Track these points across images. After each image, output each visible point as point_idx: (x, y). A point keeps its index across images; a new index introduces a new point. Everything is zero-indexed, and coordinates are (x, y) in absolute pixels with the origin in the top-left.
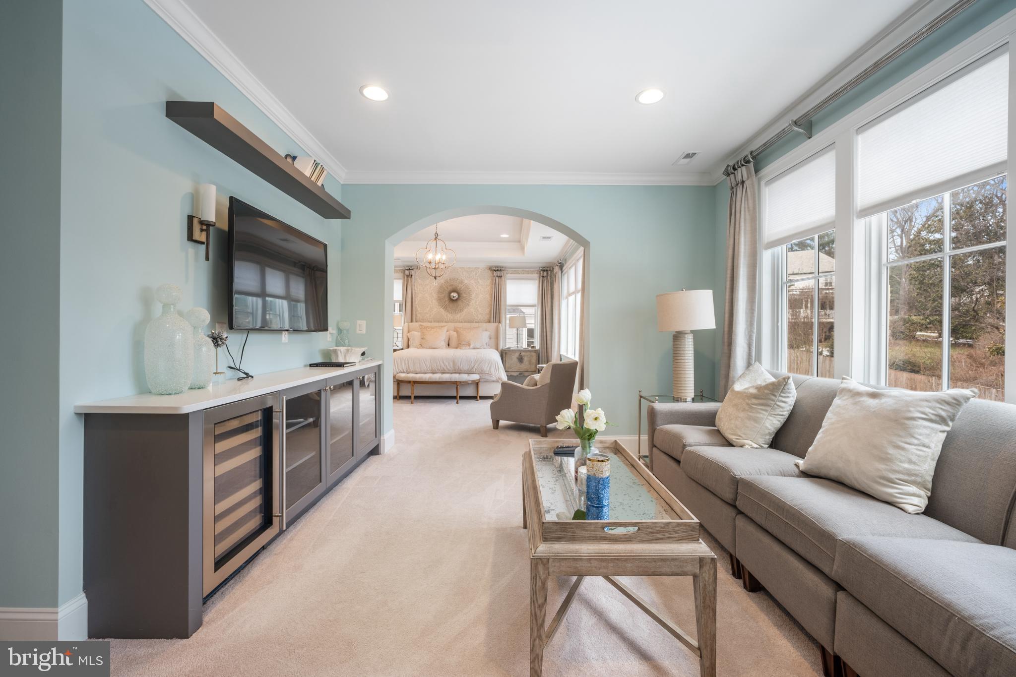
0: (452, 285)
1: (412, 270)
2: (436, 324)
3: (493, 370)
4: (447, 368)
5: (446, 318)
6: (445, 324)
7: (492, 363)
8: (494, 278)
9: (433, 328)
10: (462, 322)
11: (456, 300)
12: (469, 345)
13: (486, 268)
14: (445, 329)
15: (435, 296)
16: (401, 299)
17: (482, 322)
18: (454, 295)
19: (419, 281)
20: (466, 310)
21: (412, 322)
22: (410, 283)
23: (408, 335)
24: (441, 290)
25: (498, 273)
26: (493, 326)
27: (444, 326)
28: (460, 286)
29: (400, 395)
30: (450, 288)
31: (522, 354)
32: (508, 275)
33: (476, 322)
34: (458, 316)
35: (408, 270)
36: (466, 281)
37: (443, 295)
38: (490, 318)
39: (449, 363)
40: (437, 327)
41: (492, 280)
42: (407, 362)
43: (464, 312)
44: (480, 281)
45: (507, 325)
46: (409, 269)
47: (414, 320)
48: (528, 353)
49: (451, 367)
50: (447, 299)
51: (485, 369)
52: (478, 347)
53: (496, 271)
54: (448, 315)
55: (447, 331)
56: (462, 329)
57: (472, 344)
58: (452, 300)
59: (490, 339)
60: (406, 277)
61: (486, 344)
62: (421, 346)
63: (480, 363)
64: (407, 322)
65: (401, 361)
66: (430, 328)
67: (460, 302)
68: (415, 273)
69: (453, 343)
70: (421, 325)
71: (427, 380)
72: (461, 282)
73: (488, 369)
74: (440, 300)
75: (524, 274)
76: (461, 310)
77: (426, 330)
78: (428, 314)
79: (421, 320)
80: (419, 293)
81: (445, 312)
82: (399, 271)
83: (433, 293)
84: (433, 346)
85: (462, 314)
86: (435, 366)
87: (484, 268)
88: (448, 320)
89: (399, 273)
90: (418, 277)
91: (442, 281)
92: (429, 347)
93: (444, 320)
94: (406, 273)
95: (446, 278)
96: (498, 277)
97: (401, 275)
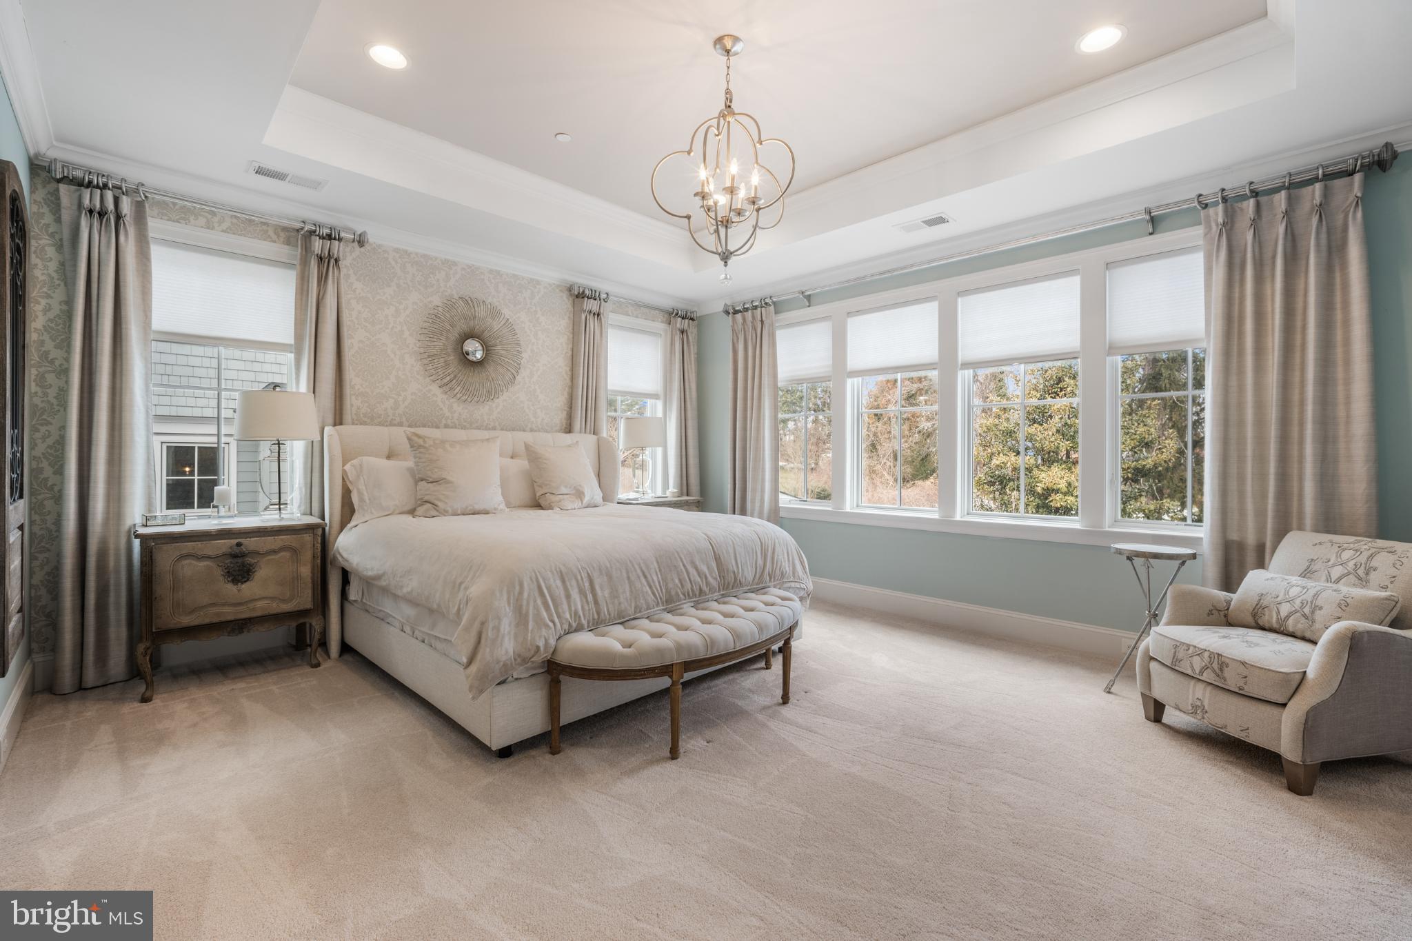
0: (468, 317)
1: (341, 241)
4: (707, 583)
5: (448, 414)
8: (583, 317)
11: (480, 363)
13: (558, 286)
15: (412, 342)
18: (474, 347)
20: (505, 396)
24: (434, 324)
25: (593, 306)
26: (586, 439)
28: (490, 322)
30: (462, 326)
32: (613, 315)
34: (483, 411)
35: (322, 238)
36: (506, 312)
37: (440, 344)
38: (570, 419)
39: (709, 568)
41: (576, 320)
42: (587, 584)
43: (502, 398)
44: (543, 319)
46: (329, 237)
47: (347, 416)
50: (451, 358)
53: (588, 298)
54: (455, 406)
58: (467, 363)
60: (314, 264)
64: (331, 424)
65: (563, 582)
67: (490, 372)
68: (351, 256)
70: (417, 435)
72: (495, 313)
74: (429, 357)
75: (637, 317)
76: (492, 394)
78: (391, 401)
79: (366, 420)
80: (357, 326)
81: (445, 397)
82: (278, 236)
83: (407, 333)
84: (478, 507)
85: (494, 405)
86: (677, 581)
87: (554, 284)
88: (456, 422)
89: (275, 242)
90: (351, 272)
91: (437, 301)
92: (459, 512)
93: (444, 422)
94: (315, 249)
95: (449, 291)
96: (592, 315)
97: (286, 252)
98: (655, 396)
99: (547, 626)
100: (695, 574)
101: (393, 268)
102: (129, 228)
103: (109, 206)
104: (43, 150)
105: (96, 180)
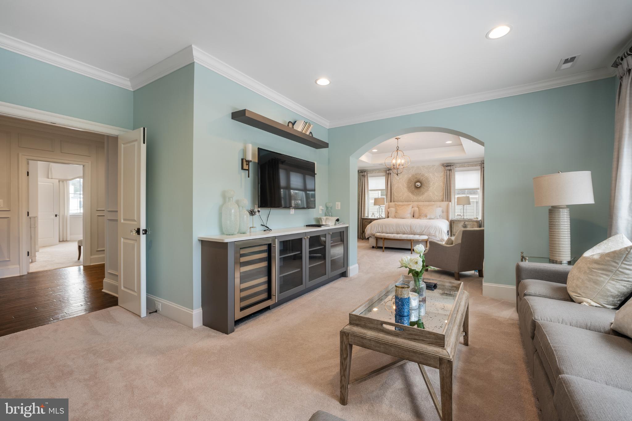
0: (416, 178)
1: (391, 170)
2: (406, 203)
3: (437, 234)
4: (406, 231)
5: (412, 198)
6: (411, 203)
8: (446, 171)
9: (402, 206)
10: (423, 202)
11: (419, 187)
12: (426, 216)
13: (440, 165)
14: (411, 207)
15: (405, 185)
16: (385, 188)
17: (437, 201)
18: (419, 184)
19: (396, 176)
20: (426, 194)
21: (391, 202)
22: (389, 179)
23: (388, 210)
24: (409, 181)
25: (449, 168)
26: (445, 203)
27: (410, 204)
28: (422, 178)
29: (378, 246)
30: (415, 180)
31: (466, 223)
32: (456, 169)
33: (433, 201)
34: (421, 198)
35: (388, 170)
36: (426, 175)
37: (411, 185)
38: (443, 198)
39: (408, 228)
40: (405, 205)
41: (445, 172)
43: (425, 195)
44: (436, 174)
45: (456, 204)
46: (389, 170)
47: (392, 201)
48: (471, 223)
49: (408, 231)
50: (413, 187)
52: (433, 218)
53: (447, 166)
54: (414, 197)
55: (412, 208)
56: (421, 206)
57: (428, 216)
58: (417, 188)
59: (443, 212)
60: (387, 175)
61: (440, 216)
62: (395, 217)
63: (429, 228)
64: (388, 202)
65: (378, 226)
66: (401, 206)
67: (422, 189)
68: (393, 172)
69: (416, 215)
70: (395, 204)
71: (392, 238)
72: (423, 175)
74: (409, 188)
75: (469, 167)
76: (423, 194)
77: (399, 207)
78: (401, 197)
79: (397, 201)
80: (396, 184)
81: (412, 195)
82: (384, 171)
83: (404, 184)
85: (423, 196)
86: (399, 229)
88: (415, 200)
91: (410, 176)
92: (400, 218)
93: (410, 200)
94: (387, 173)
95: (413, 173)
96: (449, 171)
97: (384, 174)
99: (373, 231)
100: (404, 229)
102: (366, 176)
103: (364, 174)
104: (359, 169)
105: (363, 171)
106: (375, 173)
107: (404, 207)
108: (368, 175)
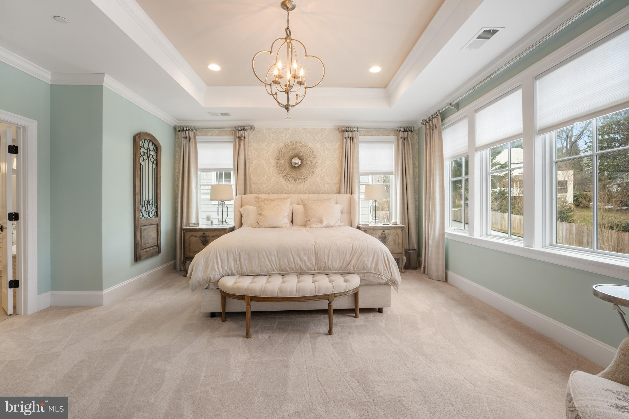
0: (293, 149)
1: (245, 130)
2: (276, 196)
4: (306, 266)
5: (286, 188)
6: (287, 196)
7: (378, 255)
8: (345, 140)
9: (273, 200)
10: (305, 193)
11: (299, 167)
12: (321, 222)
13: (334, 129)
14: (288, 202)
15: (273, 162)
16: (232, 167)
17: (331, 193)
18: (296, 161)
19: (254, 144)
20: (310, 179)
21: (245, 193)
22: (242, 147)
23: (241, 209)
24: (280, 155)
25: (350, 134)
26: (345, 197)
27: (287, 198)
28: (303, 150)
30: (291, 153)
31: (386, 231)
32: (361, 137)
33: (323, 193)
34: (300, 187)
35: (240, 131)
36: (310, 145)
37: (283, 161)
38: (340, 188)
39: (309, 259)
40: (277, 199)
41: (342, 142)
42: (238, 257)
43: (308, 181)
44: (327, 145)
46: (242, 130)
47: (248, 191)
48: (393, 231)
49: (312, 264)
50: (287, 166)
51: (369, 265)
53: (347, 131)
54: (289, 185)
55: (291, 205)
56: (310, 203)
57: (324, 221)
58: (294, 167)
59: (342, 213)
60: (237, 139)
62: (258, 225)
64: (240, 194)
65: (227, 254)
66: (270, 201)
67: (303, 170)
68: (249, 135)
69: (298, 220)
70: (257, 197)
72: (304, 146)
73: (374, 265)
74: (279, 167)
75: (378, 135)
76: (305, 179)
77: (265, 203)
78: (266, 185)
79: (257, 192)
80: (254, 159)
81: (285, 182)
82: (230, 133)
83: (271, 159)
84: (274, 225)
85: (305, 184)
87: (332, 128)
88: (290, 191)
89: (229, 135)
90: (252, 140)
91: (282, 145)
92: (267, 226)
93: (285, 191)
94: (238, 135)
95: (286, 140)
96: (349, 139)
97: (231, 138)
98: (391, 173)
99: (215, 270)
100: (299, 260)
101: (266, 136)
102: (192, 140)
103: (187, 135)
104: (176, 124)
105: (185, 129)
106: (212, 135)
107: (276, 203)
108: (197, 137)
